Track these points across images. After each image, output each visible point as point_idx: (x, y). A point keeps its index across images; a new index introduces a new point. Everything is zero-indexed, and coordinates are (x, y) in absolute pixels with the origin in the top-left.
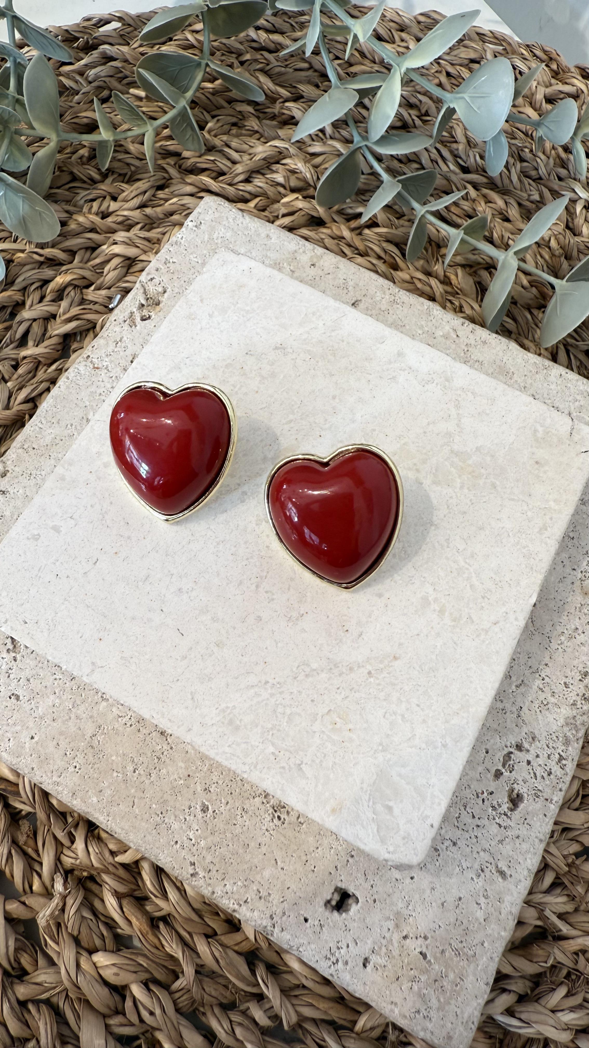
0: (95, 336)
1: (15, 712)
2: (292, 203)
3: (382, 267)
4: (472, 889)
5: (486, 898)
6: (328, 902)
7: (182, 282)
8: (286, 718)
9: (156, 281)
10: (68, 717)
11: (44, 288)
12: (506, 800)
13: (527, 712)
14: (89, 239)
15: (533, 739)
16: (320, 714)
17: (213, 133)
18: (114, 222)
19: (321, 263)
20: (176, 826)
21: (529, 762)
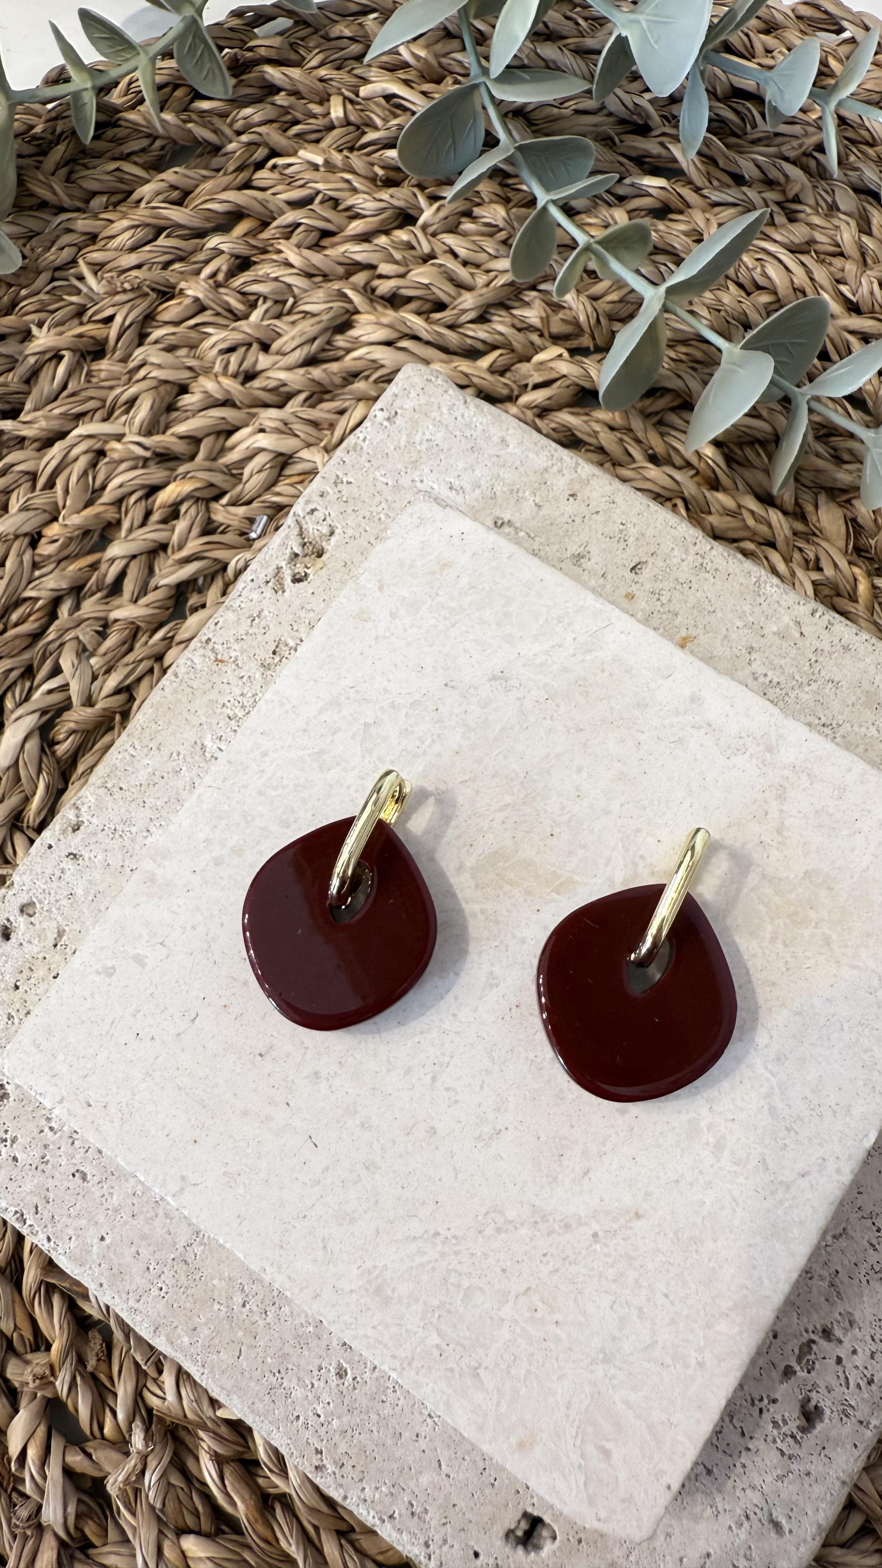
1: (80, 1197)
2: (552, 364)
3: (690, 486)
4: (729, 1545)
5: (748, 1559)
6: (510, 1534)
7: (360, 518)
8: (462, 1294)
9: (319, 515)
10: (153, 1214)
11: (150, 501)
12: (797, 1413)
13: (846, 1279)
14: (223, 418)
15: (851, 1323)
16: (513, 1294)
17: (431, 230)
18: (264, 389)
19: (587, 492)
20: (298, 1393)
21: (839, 1360)
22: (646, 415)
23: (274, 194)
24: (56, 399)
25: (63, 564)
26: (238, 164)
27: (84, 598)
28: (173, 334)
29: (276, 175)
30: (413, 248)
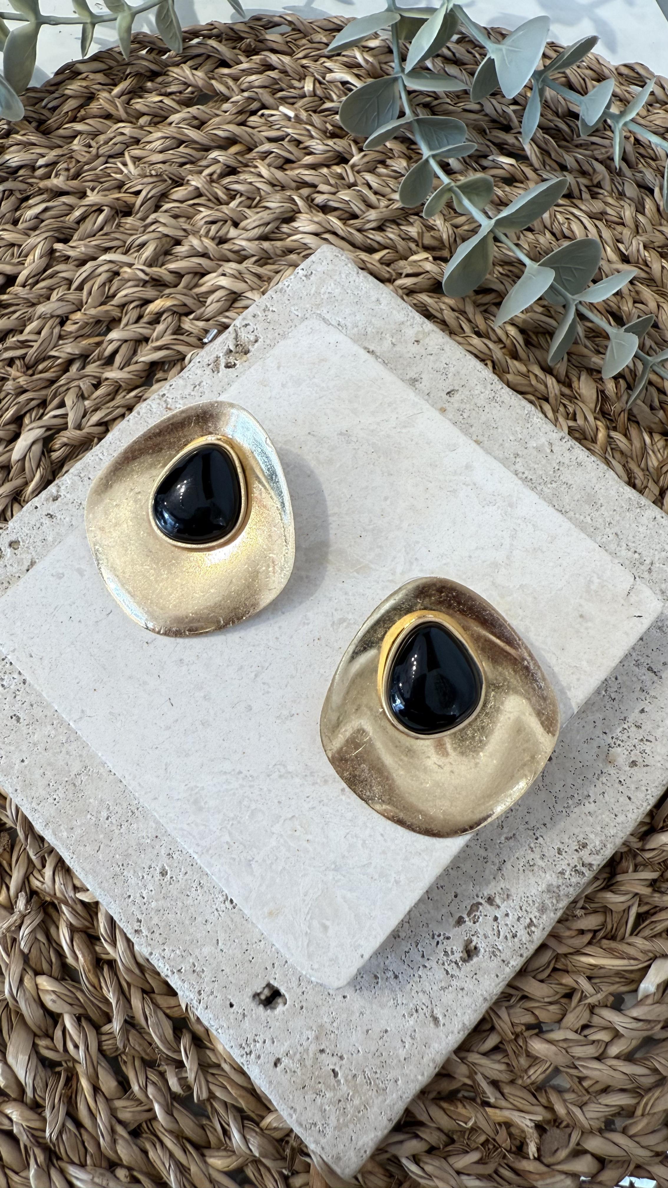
0: (182, 369)
2: (420, 263)
3: (498, 353)
4: (401, 1026)
5: (412, 1038)
6: (256, 995)
7: (276, 334)
8: (249, 813)
9: (250, 328)
10: (59, 751)
11: (143, 308)
12: (461, 949)
13: (510, 867)
14: (200, 264)
15: (508, 896)
16: (283, 818)
17: (357, 168)
18: (230, 250)
19: (427, 340)
20: (132, 881)
21: (496, 919)
22: (477, 305)
23: (260, 132)
24: (94, 236)
25: (78, 340)
26: (240, 109)
27: (89, 363)
28: (178, 207)
29: (262, 120)
30: (343, 179)
